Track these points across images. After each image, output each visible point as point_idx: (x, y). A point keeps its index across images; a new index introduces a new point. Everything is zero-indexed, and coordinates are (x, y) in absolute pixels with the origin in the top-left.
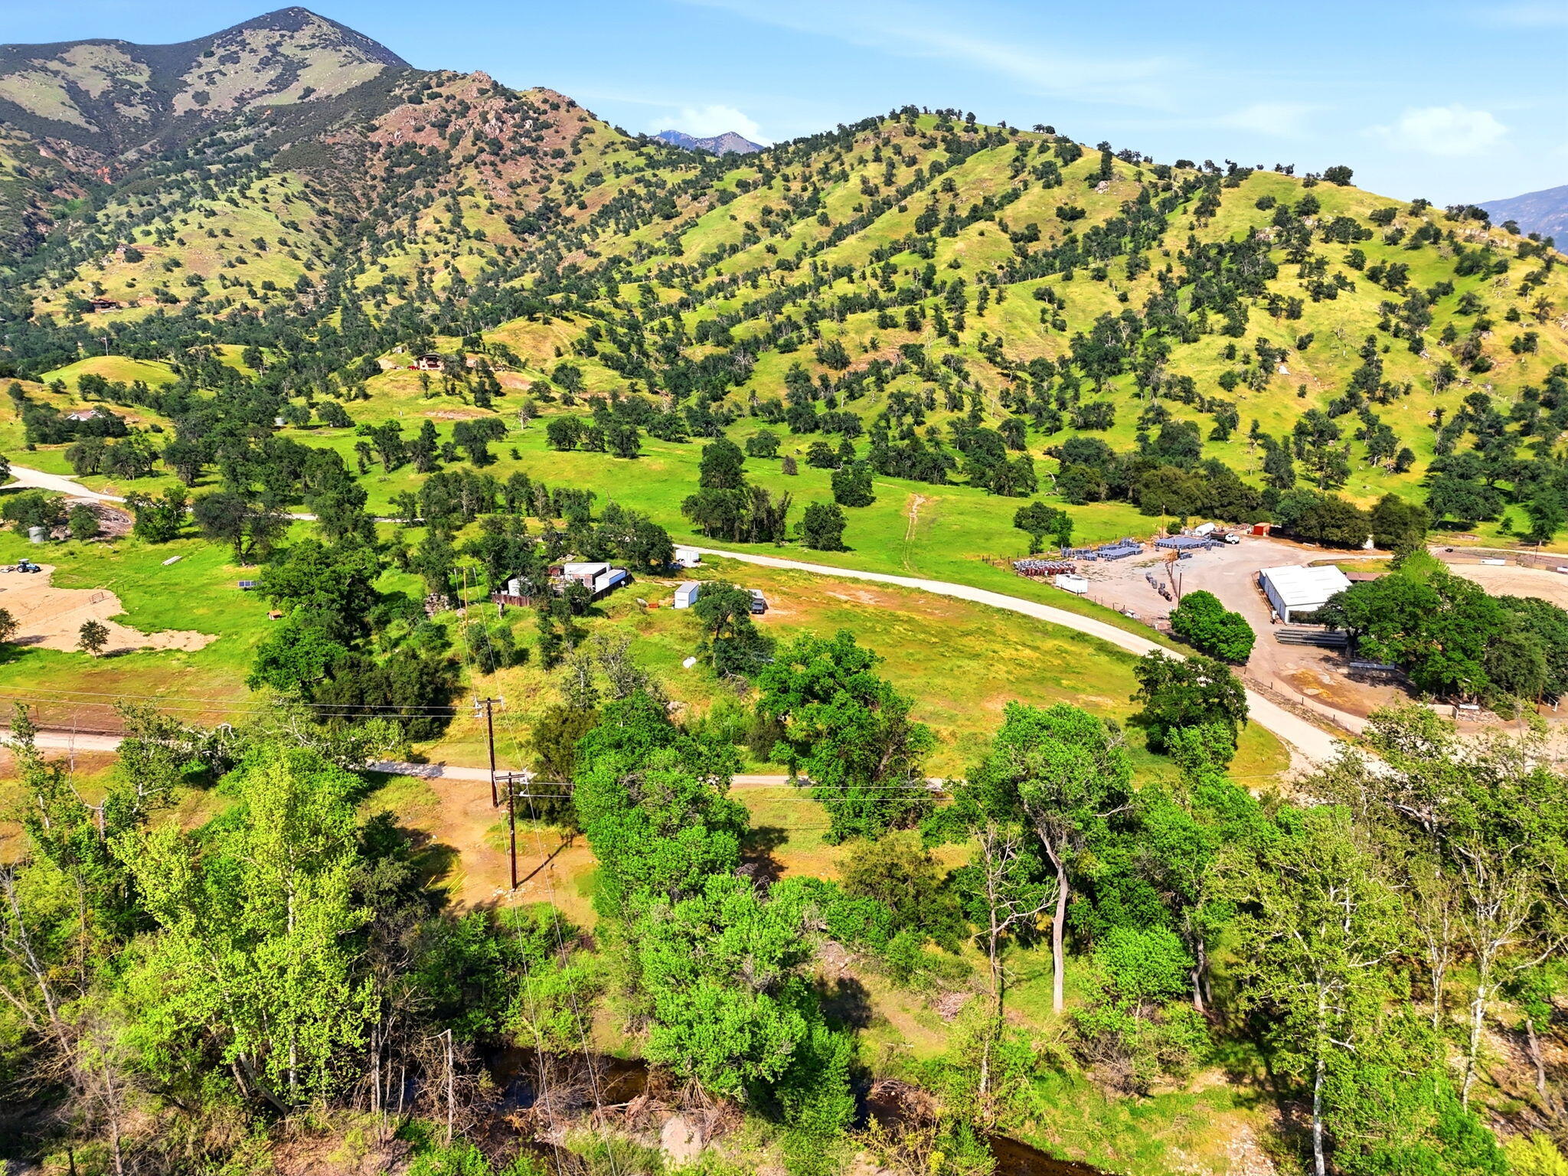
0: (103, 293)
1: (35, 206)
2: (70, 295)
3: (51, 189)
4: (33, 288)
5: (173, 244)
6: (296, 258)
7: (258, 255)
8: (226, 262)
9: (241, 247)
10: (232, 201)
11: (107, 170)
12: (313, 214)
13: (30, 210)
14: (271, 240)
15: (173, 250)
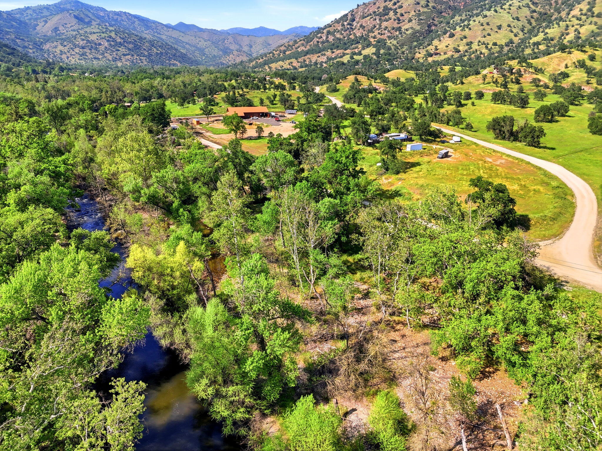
0: (437, 50)
1: (433, 20)
2: (427, 51)
3: (441, 13)
4: (419, 49)
5: (467, 30)
6: (512, 32)
7: (497, 32)
8: (483, 35)
9: (491, 29)
10: (496, 11)
11: (463, 3)
12: (528, 13)
13: (431, 21)
14: (505, 25)
15: (467, 32)
